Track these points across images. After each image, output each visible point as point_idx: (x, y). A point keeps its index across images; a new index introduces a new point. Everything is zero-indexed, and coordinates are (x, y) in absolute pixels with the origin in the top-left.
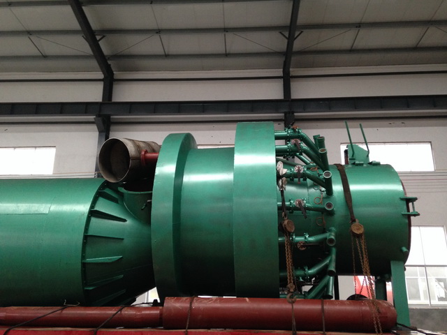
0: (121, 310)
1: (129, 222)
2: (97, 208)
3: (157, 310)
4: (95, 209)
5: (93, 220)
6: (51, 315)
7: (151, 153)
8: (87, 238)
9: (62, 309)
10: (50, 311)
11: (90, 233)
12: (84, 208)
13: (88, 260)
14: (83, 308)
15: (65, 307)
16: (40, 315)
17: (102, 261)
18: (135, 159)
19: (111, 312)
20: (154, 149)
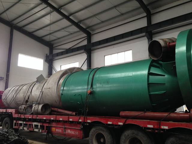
0: (170, 114)
1: (166, 76)
2: (151, 71)
3: (187, 114)
4: (150, 72)
5: (150, 76)
6: (141, 115)
7: (172, 43)
8: (149, 84)
9: (145, 113)
10: (140, 113)
11: (150, 82)
12: (145, 72)
13: (151, 93)
14: (153, 113)
15: (145, 112)
16: (137, 115)
17: (158, 93)
18: (164, 47)
19: (165, 114)
20: (173, 41)
